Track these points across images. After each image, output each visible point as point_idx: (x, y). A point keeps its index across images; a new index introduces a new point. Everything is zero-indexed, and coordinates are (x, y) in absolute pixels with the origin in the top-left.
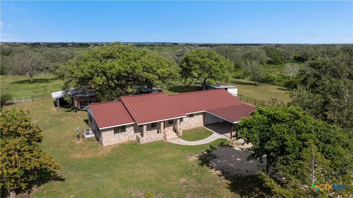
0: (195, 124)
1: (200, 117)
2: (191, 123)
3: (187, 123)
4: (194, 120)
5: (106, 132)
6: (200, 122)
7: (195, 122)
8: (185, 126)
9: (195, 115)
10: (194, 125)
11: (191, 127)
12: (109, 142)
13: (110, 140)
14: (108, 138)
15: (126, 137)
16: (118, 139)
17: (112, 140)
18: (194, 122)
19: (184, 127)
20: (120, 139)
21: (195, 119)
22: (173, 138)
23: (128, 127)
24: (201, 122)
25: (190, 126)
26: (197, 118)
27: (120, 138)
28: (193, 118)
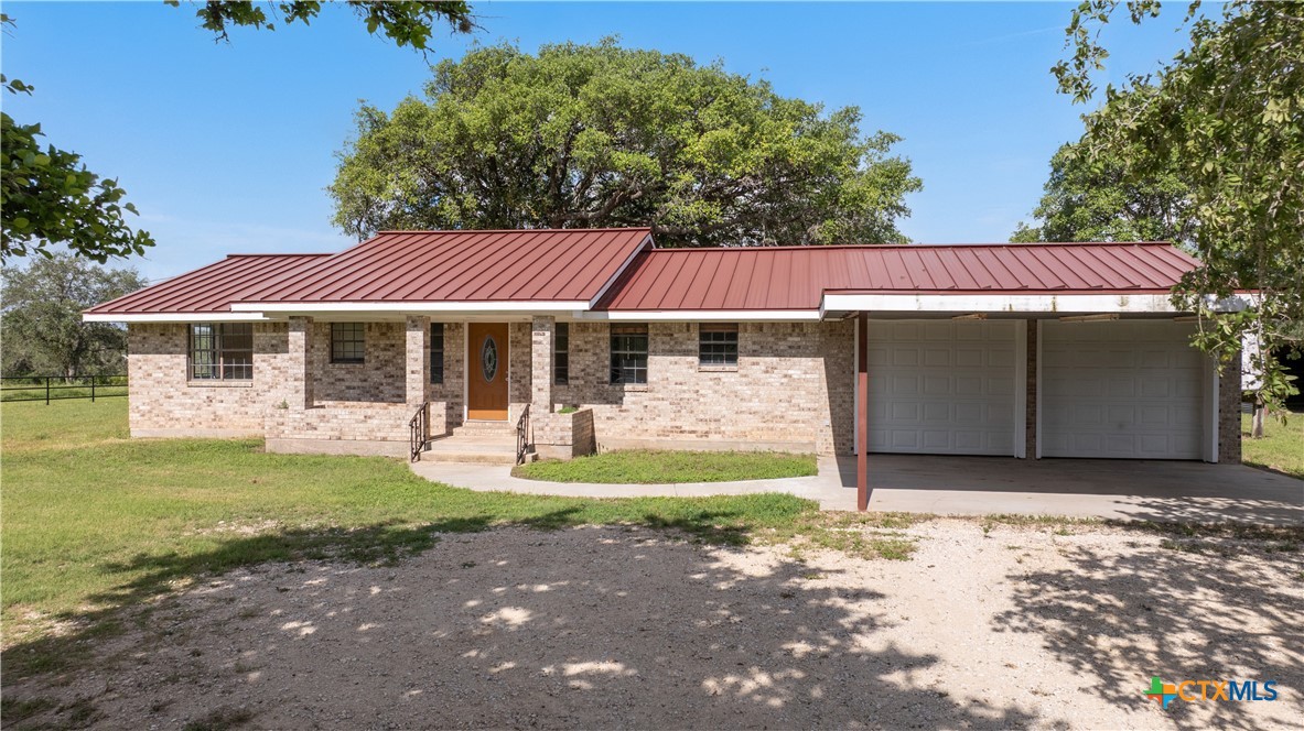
0: (754, 422)
1: (795, 373)
2: (721, 408)
3: (678, 404)
4: (747, 391)
5: (150, 356)
6: (794, 414)
7: (755, 405)
8: (664, 422)
9: (754, 353)
10: (741, 427)
11: (714, 437)
12: (162, 420)
13: (166, 407)
14: (155, 393)
15: (252, 409)
16: (206, 412)
17: (177, 414)
18: (745, 406)
19: (653, 426)
20: (216, 418)
21: (756, 382)
22: (479, 459)
23: (264, 351)
24: (806, 415)
25: (702, 428)
26: (775, 378)
27: (219, 408)
28: (728, 367)
